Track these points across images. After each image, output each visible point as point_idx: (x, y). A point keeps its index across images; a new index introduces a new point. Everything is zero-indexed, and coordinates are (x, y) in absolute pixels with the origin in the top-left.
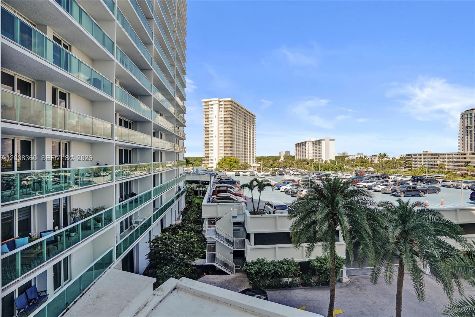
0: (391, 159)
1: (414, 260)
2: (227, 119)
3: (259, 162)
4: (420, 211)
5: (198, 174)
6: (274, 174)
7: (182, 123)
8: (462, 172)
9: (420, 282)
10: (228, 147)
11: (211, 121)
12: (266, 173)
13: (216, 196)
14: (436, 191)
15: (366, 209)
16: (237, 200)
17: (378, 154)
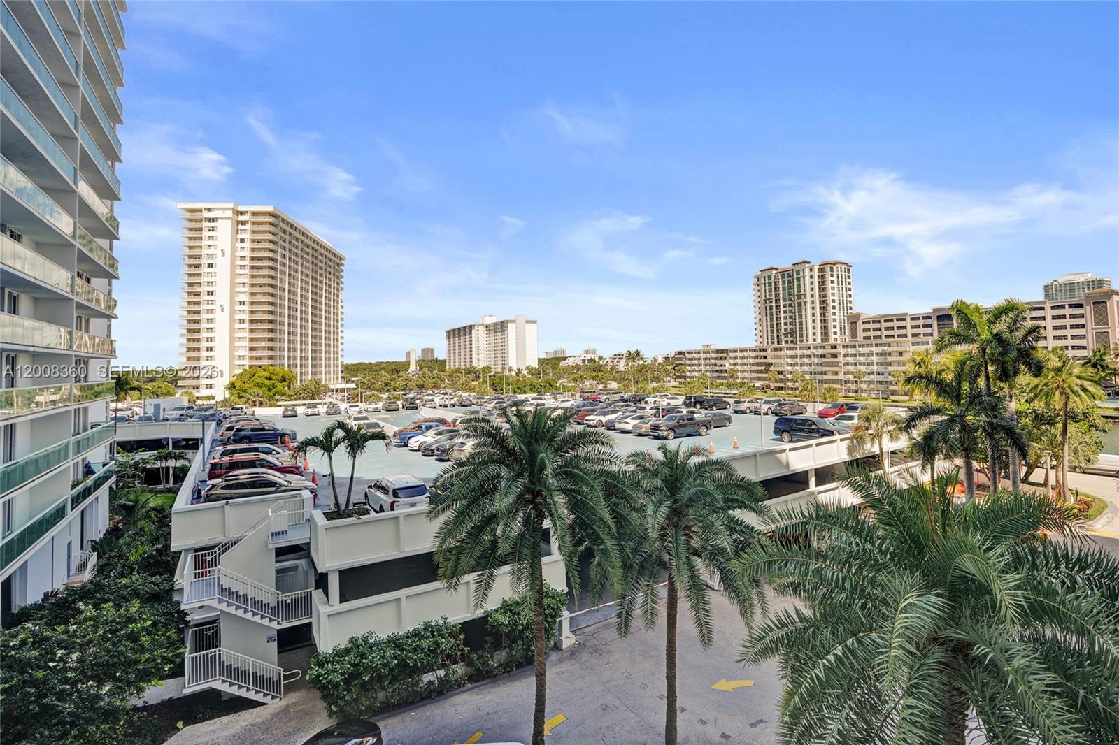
0: (649, 362)
1: (692, 568)
2: (260, 263)
3: (353, 379)
4: (700, 466)
5: (160, 421)
6: (394, 407)
7: (107, 268)
8: (762, 383)
9: (703, 609)
10: (263, 339)
11: (210, 266)
12: (372, 407)
13: (220, 480)
14: (723, 422)
15: (602, 473)
16: (286, 484)
17: (624, 351)
